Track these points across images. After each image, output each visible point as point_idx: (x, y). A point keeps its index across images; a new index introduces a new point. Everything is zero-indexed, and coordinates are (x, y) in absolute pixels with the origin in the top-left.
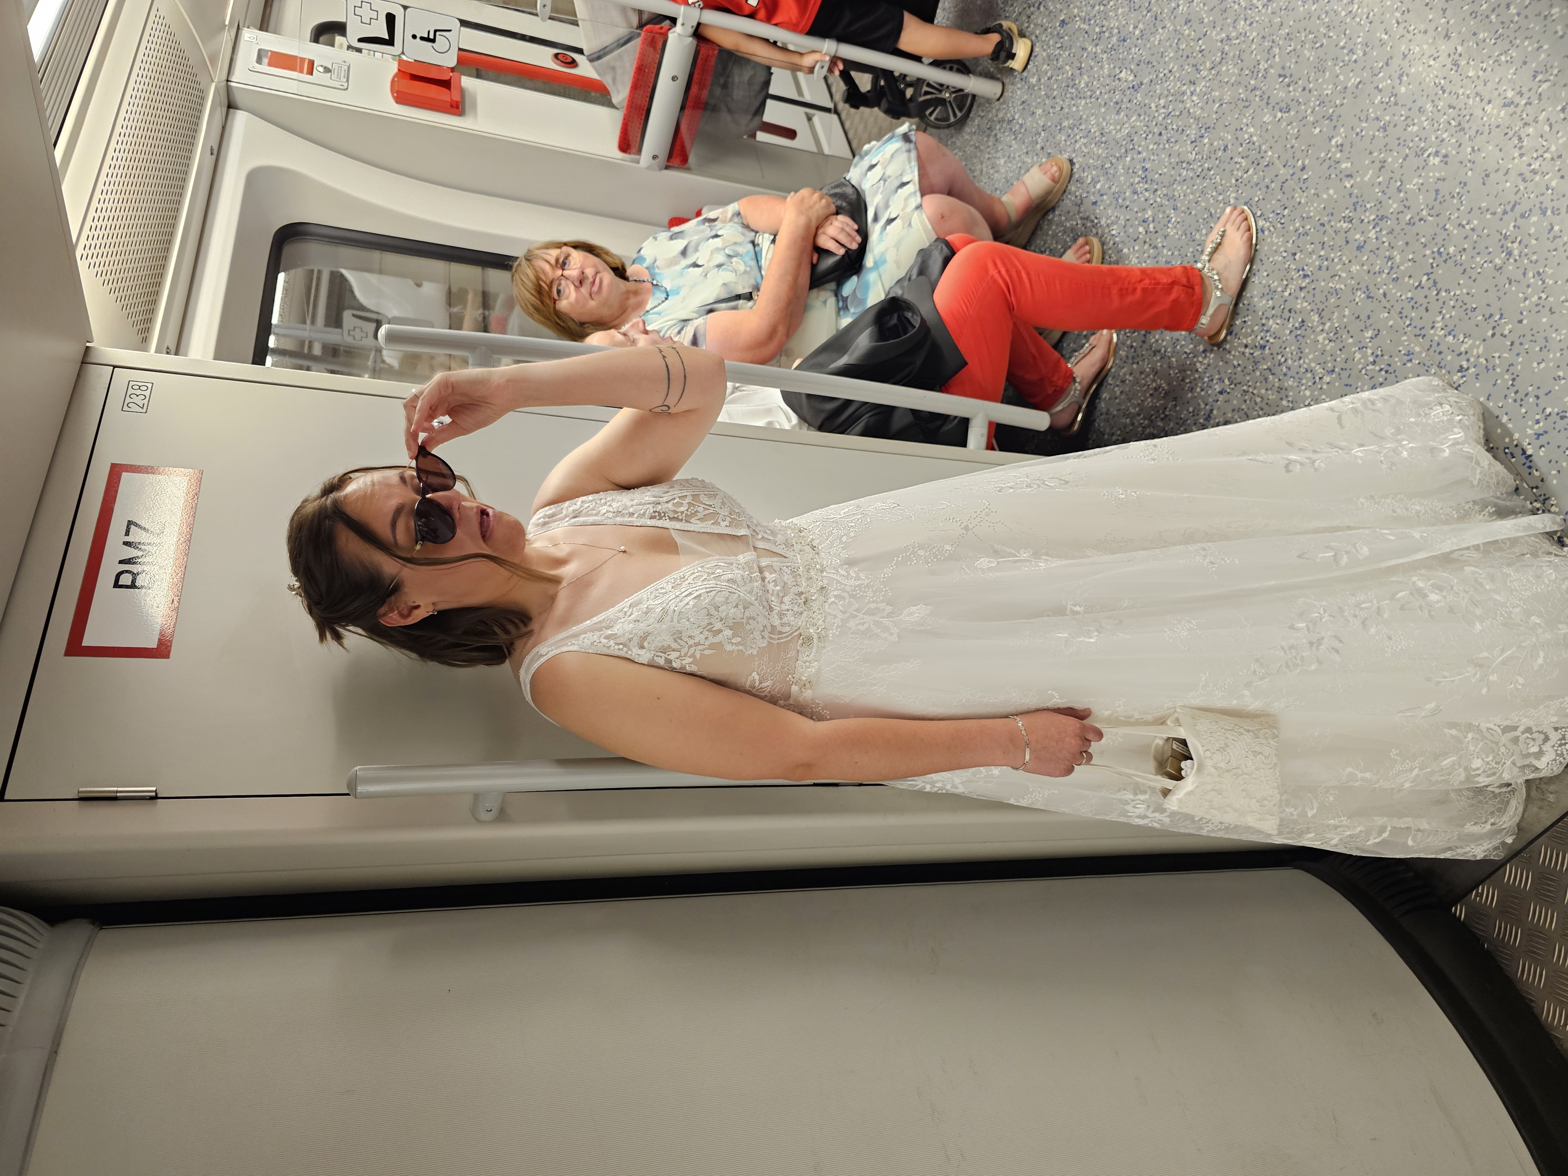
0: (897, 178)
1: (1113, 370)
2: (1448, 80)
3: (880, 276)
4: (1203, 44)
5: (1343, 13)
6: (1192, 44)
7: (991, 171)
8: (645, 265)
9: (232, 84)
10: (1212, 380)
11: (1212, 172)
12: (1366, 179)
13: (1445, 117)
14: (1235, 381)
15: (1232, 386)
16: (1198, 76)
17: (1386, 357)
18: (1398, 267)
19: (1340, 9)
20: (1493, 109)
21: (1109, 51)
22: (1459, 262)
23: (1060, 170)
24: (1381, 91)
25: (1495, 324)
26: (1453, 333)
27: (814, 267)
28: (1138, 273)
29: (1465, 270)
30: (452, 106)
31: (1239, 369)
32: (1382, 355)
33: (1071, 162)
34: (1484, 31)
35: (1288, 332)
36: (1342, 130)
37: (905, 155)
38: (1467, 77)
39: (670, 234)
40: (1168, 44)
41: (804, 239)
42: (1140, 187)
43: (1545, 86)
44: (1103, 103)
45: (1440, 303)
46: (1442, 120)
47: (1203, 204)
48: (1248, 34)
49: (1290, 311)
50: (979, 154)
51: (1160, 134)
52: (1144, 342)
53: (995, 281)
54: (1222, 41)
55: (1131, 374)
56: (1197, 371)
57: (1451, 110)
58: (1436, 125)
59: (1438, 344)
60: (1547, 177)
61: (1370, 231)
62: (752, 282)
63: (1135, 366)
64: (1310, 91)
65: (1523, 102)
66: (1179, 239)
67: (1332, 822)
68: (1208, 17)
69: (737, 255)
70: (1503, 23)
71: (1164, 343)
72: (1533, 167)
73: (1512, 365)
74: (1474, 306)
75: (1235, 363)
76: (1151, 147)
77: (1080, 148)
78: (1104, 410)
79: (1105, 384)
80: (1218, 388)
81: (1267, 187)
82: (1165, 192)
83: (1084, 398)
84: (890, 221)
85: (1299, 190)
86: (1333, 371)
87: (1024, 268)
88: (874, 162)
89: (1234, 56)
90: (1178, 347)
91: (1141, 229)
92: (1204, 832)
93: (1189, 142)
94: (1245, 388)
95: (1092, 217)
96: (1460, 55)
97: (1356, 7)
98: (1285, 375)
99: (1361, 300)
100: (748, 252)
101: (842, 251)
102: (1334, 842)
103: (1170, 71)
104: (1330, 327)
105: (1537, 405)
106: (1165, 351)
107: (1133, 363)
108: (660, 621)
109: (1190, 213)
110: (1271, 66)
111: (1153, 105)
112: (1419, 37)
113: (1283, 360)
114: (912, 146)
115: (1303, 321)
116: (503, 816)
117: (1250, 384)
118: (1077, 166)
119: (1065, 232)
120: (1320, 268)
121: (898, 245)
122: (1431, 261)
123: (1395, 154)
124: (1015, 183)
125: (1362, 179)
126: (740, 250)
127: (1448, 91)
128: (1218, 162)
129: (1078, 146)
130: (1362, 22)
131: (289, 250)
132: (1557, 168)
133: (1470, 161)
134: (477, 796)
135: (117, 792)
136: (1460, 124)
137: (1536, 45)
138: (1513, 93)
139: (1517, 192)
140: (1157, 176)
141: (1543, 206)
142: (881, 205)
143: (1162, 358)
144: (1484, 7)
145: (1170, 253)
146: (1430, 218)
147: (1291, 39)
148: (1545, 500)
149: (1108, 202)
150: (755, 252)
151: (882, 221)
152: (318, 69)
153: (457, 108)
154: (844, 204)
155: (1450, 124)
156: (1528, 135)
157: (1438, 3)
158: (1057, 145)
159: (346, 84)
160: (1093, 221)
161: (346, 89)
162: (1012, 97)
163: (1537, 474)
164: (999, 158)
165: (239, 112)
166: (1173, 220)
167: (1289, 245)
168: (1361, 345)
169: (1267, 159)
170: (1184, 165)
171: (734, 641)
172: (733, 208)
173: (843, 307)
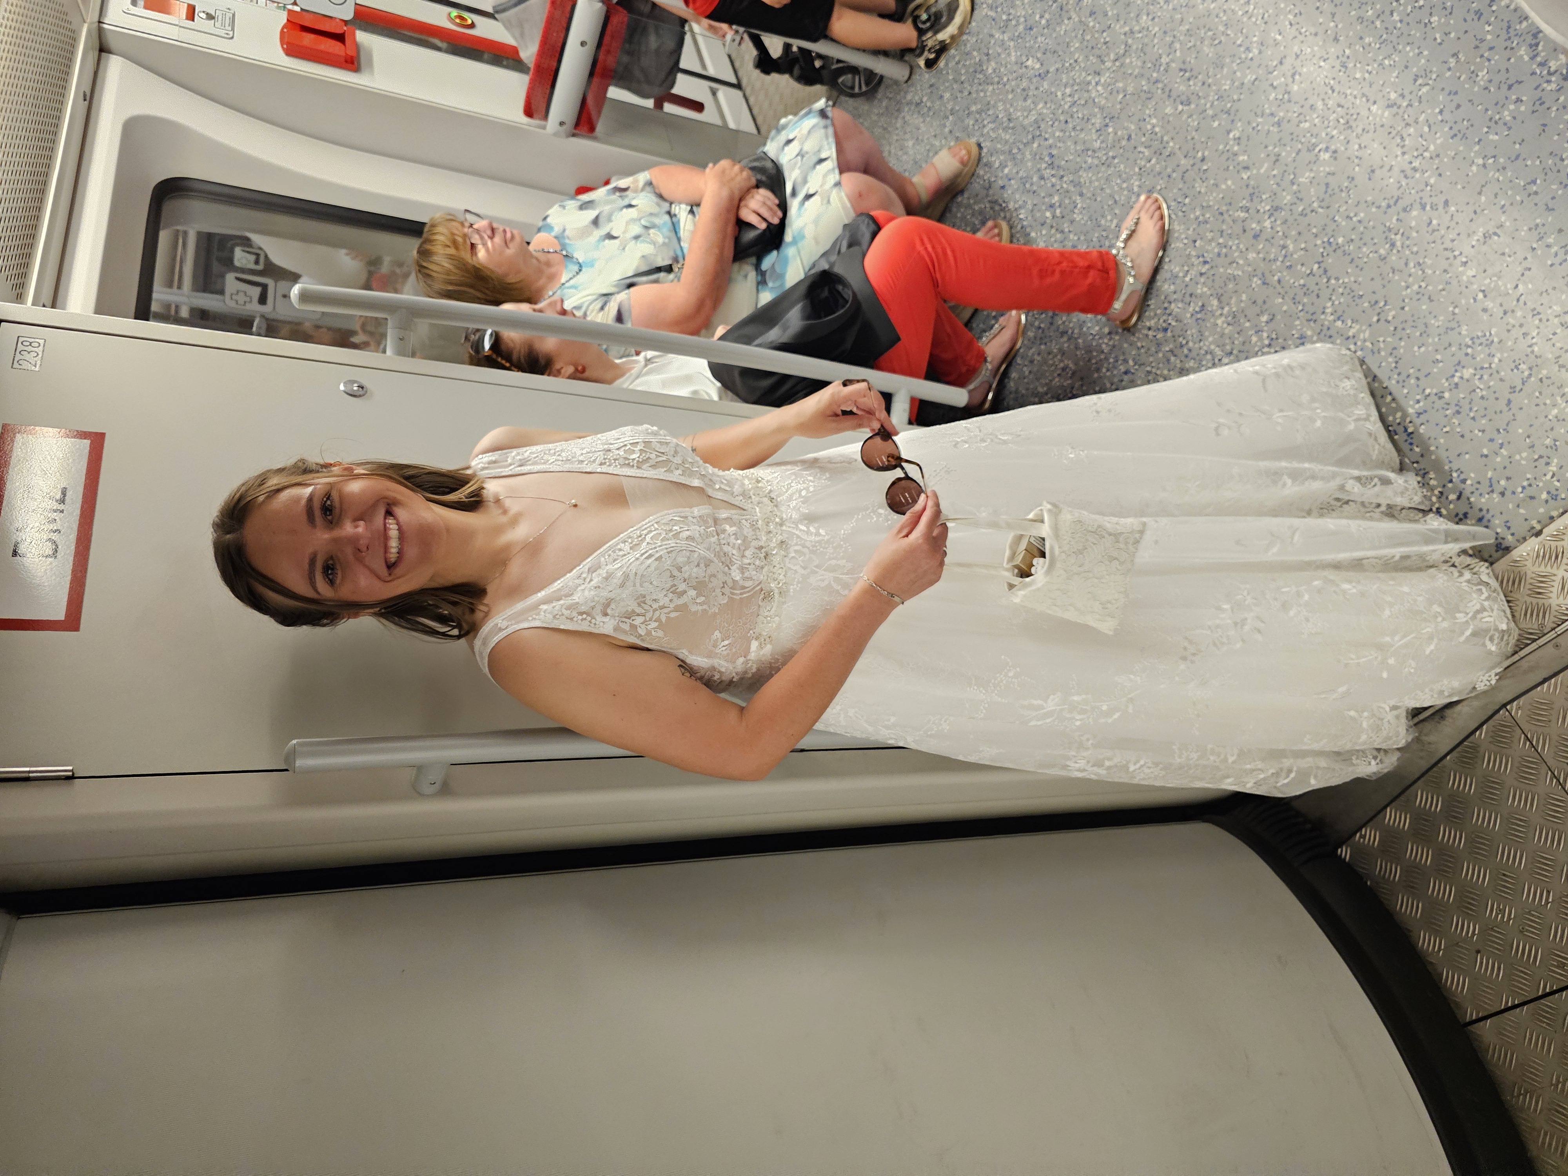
0: (814, 154)
1: (1021, 351)
2: (1337, 80)
3: (799, 252)
4: (1108, 36)
5: (1240, 13)
6: (1096, 35)
7: (900, 153)
8: (553, 234)
9: (105, 26)
10: (1117, 361)
11: (1116, 161)
12: (1262, 171)
13: (1335, 115)
14: (1140, 362)
15: (1136, 367)
16: (1103, 67)
17: (1280, 341)
18: (1292, 255)
19: (1237, 9)
20: (1378, 109)
21: (1016, 38)
22: (1347, 252)
23: (969, 153)
24: (1275, 88)
25: (1380, 310)
26: (1342, 318)
29: (1352, 260)
30: (346, 61)
31: (1143, 351)
32: (1277, 339)
33: (979, 146)
34: (1369, 36)
35: (1189, 315)
36: (1239, 124)
37: (823, 131)
38: (1355, 78)
39: (579, 203)
40: (1073, 34)
41: (728, 211)
42: (1047, 173)
43: (1425, 89)
44: (1010, 90)
45: (1330, 290)
46: (1331, 118)
47: (1108, 191)
48: (1150, 29)
49: (1191, 295)
50: (887, 136)
51: (1066, 122)
52: (1051, 324)
53: (923, 259)
54: (1125, 34)
55: (1039, 354)
56: (1103, 352)
57: (1339, 109)
58: (1326, 122)
59: (1329, 329)
60: (1426, 175)
61: (1265, 221)
62: (672, 254)
63: (1043, 347)
64: (1209, 86)
65: (1405, 104)
66: (1085, 224)
68: (1112, 10)
69: (654, 226)
70: (1387, 29)
71: (1071, 325)
72: (1414, 165)
73: (1395, 348)
74: (1361, 293)
75: (1139, 344)
76: (1057, 134)
77: (988, 133)
78: (1013, 389)
79: (1014, 364)
80: (1122, 368)
81: (1169, 176)
82: (1071, 179)
83: (994, 377)
84: (808, 197)
85: (1200, 181)
86: (1231, 353)
87: (950, 245)
88: (791, 137)
89: (1137, 49)
90: (1085, 329)
91: (1048, 214)
93: (1094, 131)
94: (1149, 369)
95: (1000, 201)
96: (1348, 57)
97: (1252, 7)
98: (1186, 356)
99: (1257, 285)
100: (665, 223)
101: (763, 226)
103: (1076, 61)
104: (1229, 311)
105: (1418, 386)
106: (1072, 333)
107: (1041, 344)
108: (622, 586)
109: (1096, 200)
110: (1172, 61)
111: (1059, 94)
112: (1311, 38)
113: (1184, 342)
114: (829, 122)
115: (1203, 306)
116: (445, 790)
117: (1153, 364)
118: (985, 150)
119: (973, 215)
120: (1219, 255)
121: (816, 222)
122: (1321, 250)
123: (1289, 149)
124: (924, 165)
125: (1258, 170)
126: (657, 221)
127: (1337, 91)
128: (1121, 151)
129: (985, 131)
130: (1258, 22)
131: (169, 207)
132: (1435, 167)
133: (1357, 157)
134: (420, 769)
136: (1348, 122)
137: (1417, 51)
138: (1395, 95)
139: (1399, 188)
140: (1063, 163)
141: (1423, 202)
142: (799, 180)
143: (1069, 339)
144: (1370, 12)
145: (1076, 238)
146: (1320, 210)
147: (1191, 36)
148: (1425, 474)
149: (1015, 187)
150: (673, 224)
151: (801, 196)
152: (200, 15)
153: (352, 63)
154: (764, 178)
155: (1339, 122)
156: (1410, 135)
157: (1327, 7)
158: (965, 129)
159: (231, 33)
160: (1001, 205)
161: (232, 38)
162: (920, 80)
163: (1417, 450)
164: (907, 140)
165: (111, 55)
166: (1079, 206)
167: (1190, 232)
168: (1258, 329)
169: (1169, 149)
170: (1090, 153)
171: (698, 601)
172: (643, 177)
173: (762, 282)
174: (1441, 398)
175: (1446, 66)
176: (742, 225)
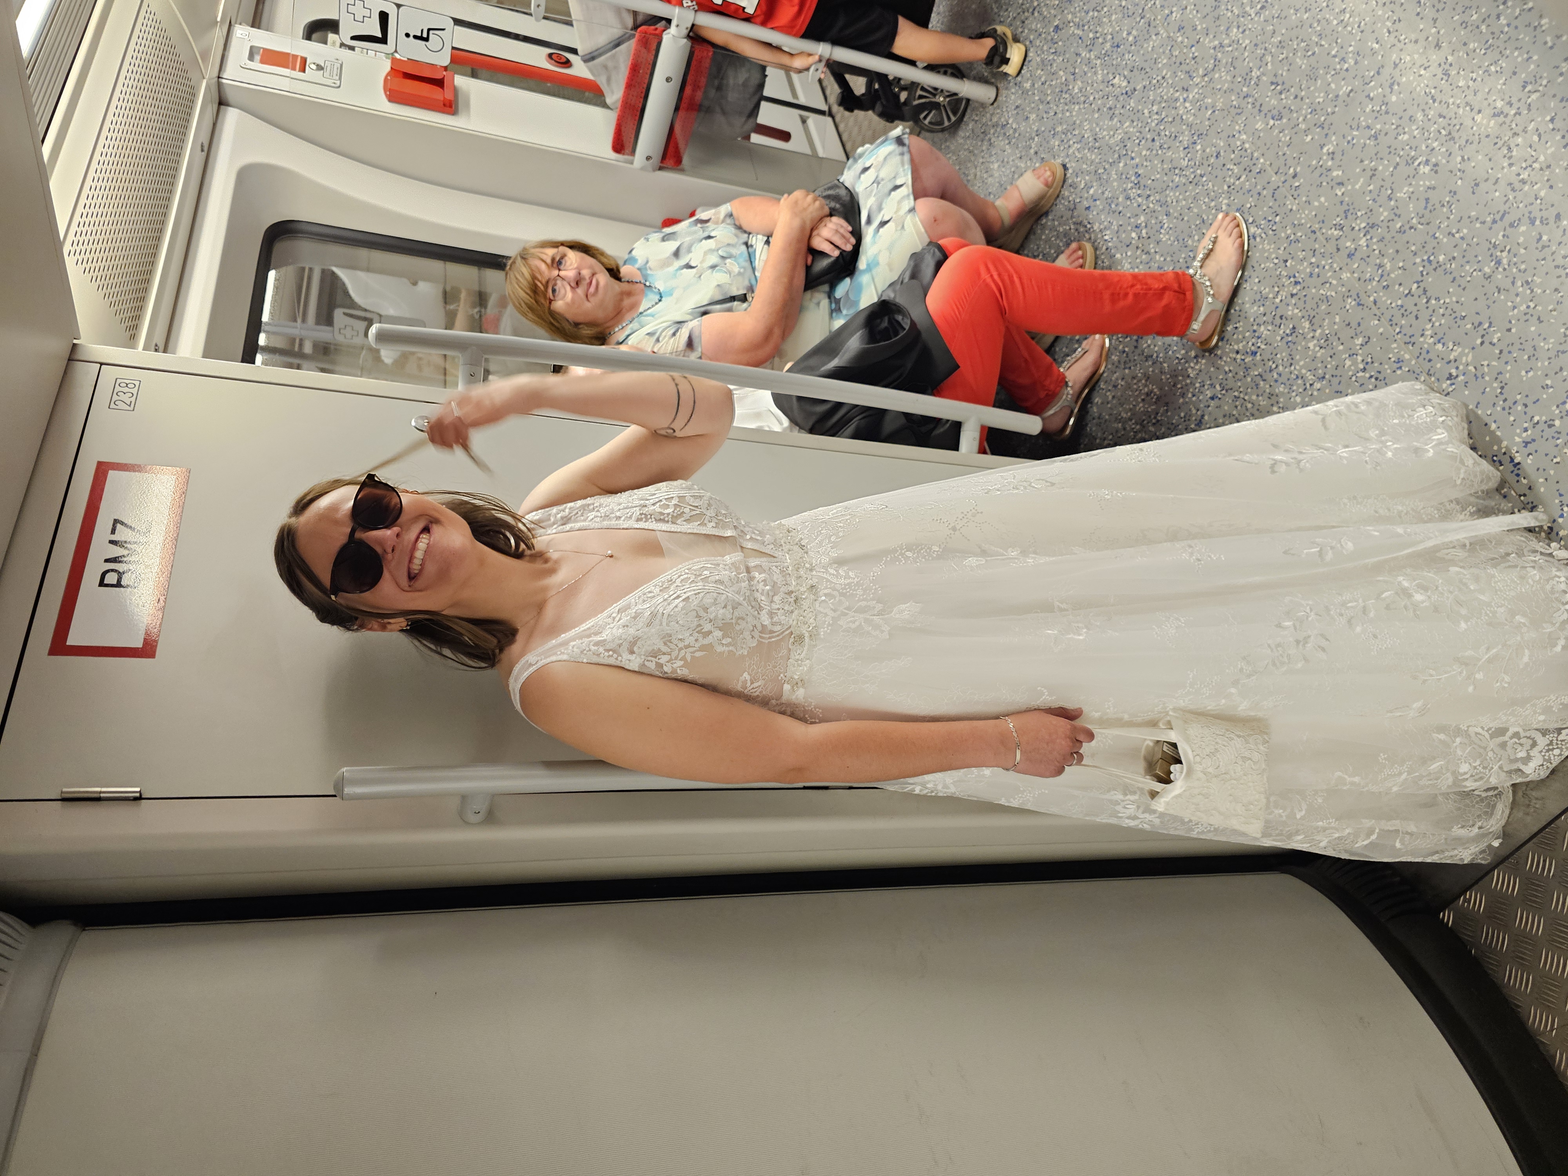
0: (890, 180)
1: (1105, 375)
2: (1438, 90)
3: (873, 279)
4: (1196, 51)
5: (1335, 22)
6: (1185, 51)
7: (985, 176)
8: (637, 266)
9: (224, 81)
10: (1204, 386)
11: (1204, 179)
12: (1357, 187)
13: (1435, 126)
14: (1227, 387)
15: (1224, 392)
16: (1191, 83)
17: (1376, 365)
18: (1388, 275)
19: (1332, 18)
20: (1483, 118)
21: (1102, 56)
22: (1449, 270)
23: (1054, 174)
24: (1372, 99)
25: (1484, 332)
26: (1442, 341)
27: (808, 268)
28: (1130, 278)
29: (1454, 279)
30: (444, 105)
31: (1230, 375)
32: (1372, 362)
33: (1065, 167)
34: (1474, 41)
35: (1279, 338)
36: (1334, 138)
37: (898, 158)
38: (1458, 86)
39: (662, 235)
40: (1161, 50)
41: (799, 241)
42: (1133, 193)
43: (1534, 96)
44: (1096, 109)
45: (1430, 311)
46: (1432, 129)
47: (1195, 210)
48: (1241, 42)
49: (1281, 317)
50: (973, 158)
51: (1153, 140)
52: (1136, 347)
53: (987, 285)
54: (1215, 48)
55: (1123, 379)
56: (1189, 376)
57: (1441, 120)
58: (1426, 134)
59: (1428, 352)
60: (1536, 187)
61: (1361, 239)
62: (747, 283)
63: (1127, 371)
64: (1302, 99)
65: (1513, 112)
66: (1171, 245)
67: (1320, 823)
68: (1201, 24)
69: (730, 256)
70: (1493, 33)
71: (1156, 349)
72: (1522, 177)
73: (1501, 373)
74: (1464, 314)
75: (1227, 369)
76: (1144, 153)
77: (1074, 153)
78: (1096, 415)
79: (1097, 389)
80: (1209, 394)
81: (1259, 194)
82: (1157, 198)
83: (1076, 402)
84: (883, 224)
85: (1291, 198)
86: (1324, 377)
87: (1017, 272)
88: (867, 165)
89: (1227, 63)
90: (1170, 353)
91: (1134, 235)
92: (1194, 834)
93: (1182, 149)
94: (1236, 394)
95: (1085, 222)
96: (1451, 65)
97: (1348, 15)
98: (1276, 381)
99: (1351, 307)
100: (741, 254)
101: (836, 253)
102: (1323, 844)
103: (1163, 78)
104: (1320, 334)
105: (1525, 413)
106: (1157, 357)
107: (1125, 368)
108: (649, 625)
109: (1183, 219)
110: (1263, 74)
111: (1146, 111)
112: (1410, 47)
113: (1274, 366)
114: (905, 149)
115: (1294, 328)
116: (491, 818)
117: (1241, 389)
119: (1058, 237)
120: (1311, 275)
121: (890, 249)
122: (1421, 269)
123: (1386, 162)
124: (1008, 187)
125: (1353, 186)
126: (734, 251)
127: (1438, 101)
128: (1210, 168)
129: (1071, 151)
130: (1354, 31)
131: (279, 247)
132: (1546, 178)
133: (1460, 170)
134: (464, 798)
135: (101, 792)
136: (1450, 133)
137: (1525, 56)
138: (1502, 103)
139: (1506, 201)
140: (1150, 182)
141: (1532, 216)
142: (875, 208)
143: (1154, 363)
144: (1475, 17)
145: (1162, 259)
146: (1420, 226)
147: (1283, 47)
149: (1101, 207)
150: (749, 253)
151: (875, 224)
152: (311, 67)
153: (451, 106)
154: (838, 206)
155: (1440, 133)
156: (1518, 145)
157: (1429, 12)
158: (1050, 150)
159: (338, 82)
160: (1086, 226)
161: (339, 87)
162: (1006, 101)
163: (1525, 481)
164: (993, 162)
165: (230, 109)
166: (1166, 225)
167: (1281, 252)
168: (1351, 352)
169: (1260, 166)
170: (1177, 171)
171: (724, 642)
172: (725, 209)
173: (836, 309)
174: (1550, 426)
175: (1559, 71)
176: (816, 254)
